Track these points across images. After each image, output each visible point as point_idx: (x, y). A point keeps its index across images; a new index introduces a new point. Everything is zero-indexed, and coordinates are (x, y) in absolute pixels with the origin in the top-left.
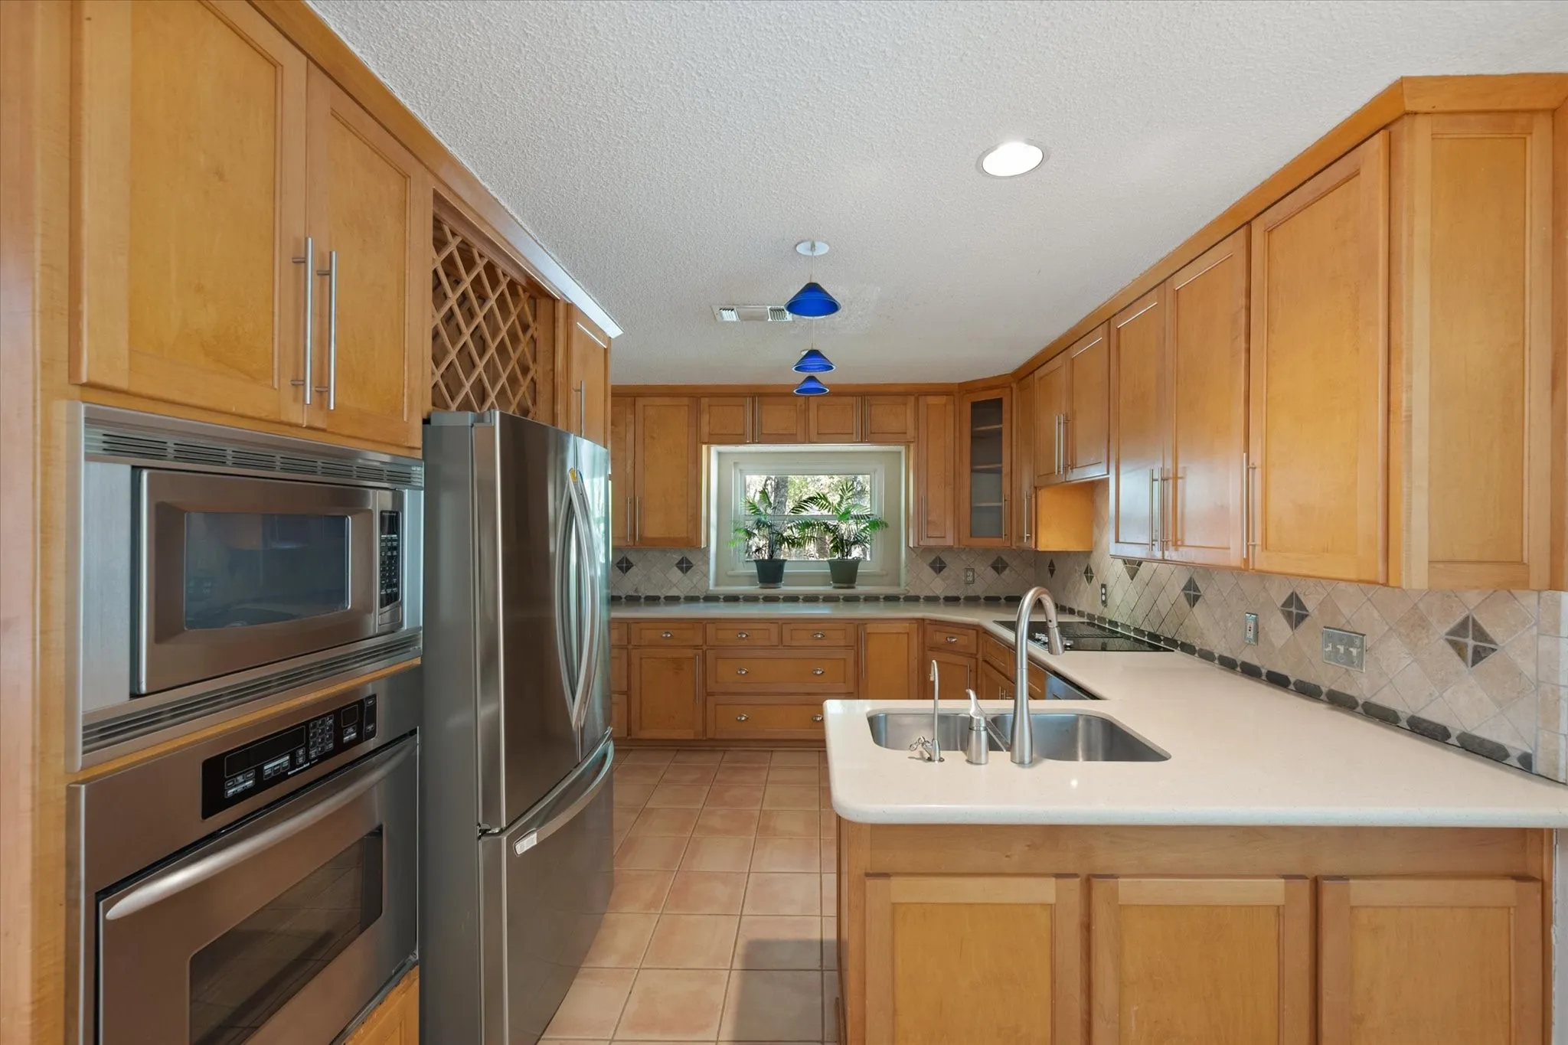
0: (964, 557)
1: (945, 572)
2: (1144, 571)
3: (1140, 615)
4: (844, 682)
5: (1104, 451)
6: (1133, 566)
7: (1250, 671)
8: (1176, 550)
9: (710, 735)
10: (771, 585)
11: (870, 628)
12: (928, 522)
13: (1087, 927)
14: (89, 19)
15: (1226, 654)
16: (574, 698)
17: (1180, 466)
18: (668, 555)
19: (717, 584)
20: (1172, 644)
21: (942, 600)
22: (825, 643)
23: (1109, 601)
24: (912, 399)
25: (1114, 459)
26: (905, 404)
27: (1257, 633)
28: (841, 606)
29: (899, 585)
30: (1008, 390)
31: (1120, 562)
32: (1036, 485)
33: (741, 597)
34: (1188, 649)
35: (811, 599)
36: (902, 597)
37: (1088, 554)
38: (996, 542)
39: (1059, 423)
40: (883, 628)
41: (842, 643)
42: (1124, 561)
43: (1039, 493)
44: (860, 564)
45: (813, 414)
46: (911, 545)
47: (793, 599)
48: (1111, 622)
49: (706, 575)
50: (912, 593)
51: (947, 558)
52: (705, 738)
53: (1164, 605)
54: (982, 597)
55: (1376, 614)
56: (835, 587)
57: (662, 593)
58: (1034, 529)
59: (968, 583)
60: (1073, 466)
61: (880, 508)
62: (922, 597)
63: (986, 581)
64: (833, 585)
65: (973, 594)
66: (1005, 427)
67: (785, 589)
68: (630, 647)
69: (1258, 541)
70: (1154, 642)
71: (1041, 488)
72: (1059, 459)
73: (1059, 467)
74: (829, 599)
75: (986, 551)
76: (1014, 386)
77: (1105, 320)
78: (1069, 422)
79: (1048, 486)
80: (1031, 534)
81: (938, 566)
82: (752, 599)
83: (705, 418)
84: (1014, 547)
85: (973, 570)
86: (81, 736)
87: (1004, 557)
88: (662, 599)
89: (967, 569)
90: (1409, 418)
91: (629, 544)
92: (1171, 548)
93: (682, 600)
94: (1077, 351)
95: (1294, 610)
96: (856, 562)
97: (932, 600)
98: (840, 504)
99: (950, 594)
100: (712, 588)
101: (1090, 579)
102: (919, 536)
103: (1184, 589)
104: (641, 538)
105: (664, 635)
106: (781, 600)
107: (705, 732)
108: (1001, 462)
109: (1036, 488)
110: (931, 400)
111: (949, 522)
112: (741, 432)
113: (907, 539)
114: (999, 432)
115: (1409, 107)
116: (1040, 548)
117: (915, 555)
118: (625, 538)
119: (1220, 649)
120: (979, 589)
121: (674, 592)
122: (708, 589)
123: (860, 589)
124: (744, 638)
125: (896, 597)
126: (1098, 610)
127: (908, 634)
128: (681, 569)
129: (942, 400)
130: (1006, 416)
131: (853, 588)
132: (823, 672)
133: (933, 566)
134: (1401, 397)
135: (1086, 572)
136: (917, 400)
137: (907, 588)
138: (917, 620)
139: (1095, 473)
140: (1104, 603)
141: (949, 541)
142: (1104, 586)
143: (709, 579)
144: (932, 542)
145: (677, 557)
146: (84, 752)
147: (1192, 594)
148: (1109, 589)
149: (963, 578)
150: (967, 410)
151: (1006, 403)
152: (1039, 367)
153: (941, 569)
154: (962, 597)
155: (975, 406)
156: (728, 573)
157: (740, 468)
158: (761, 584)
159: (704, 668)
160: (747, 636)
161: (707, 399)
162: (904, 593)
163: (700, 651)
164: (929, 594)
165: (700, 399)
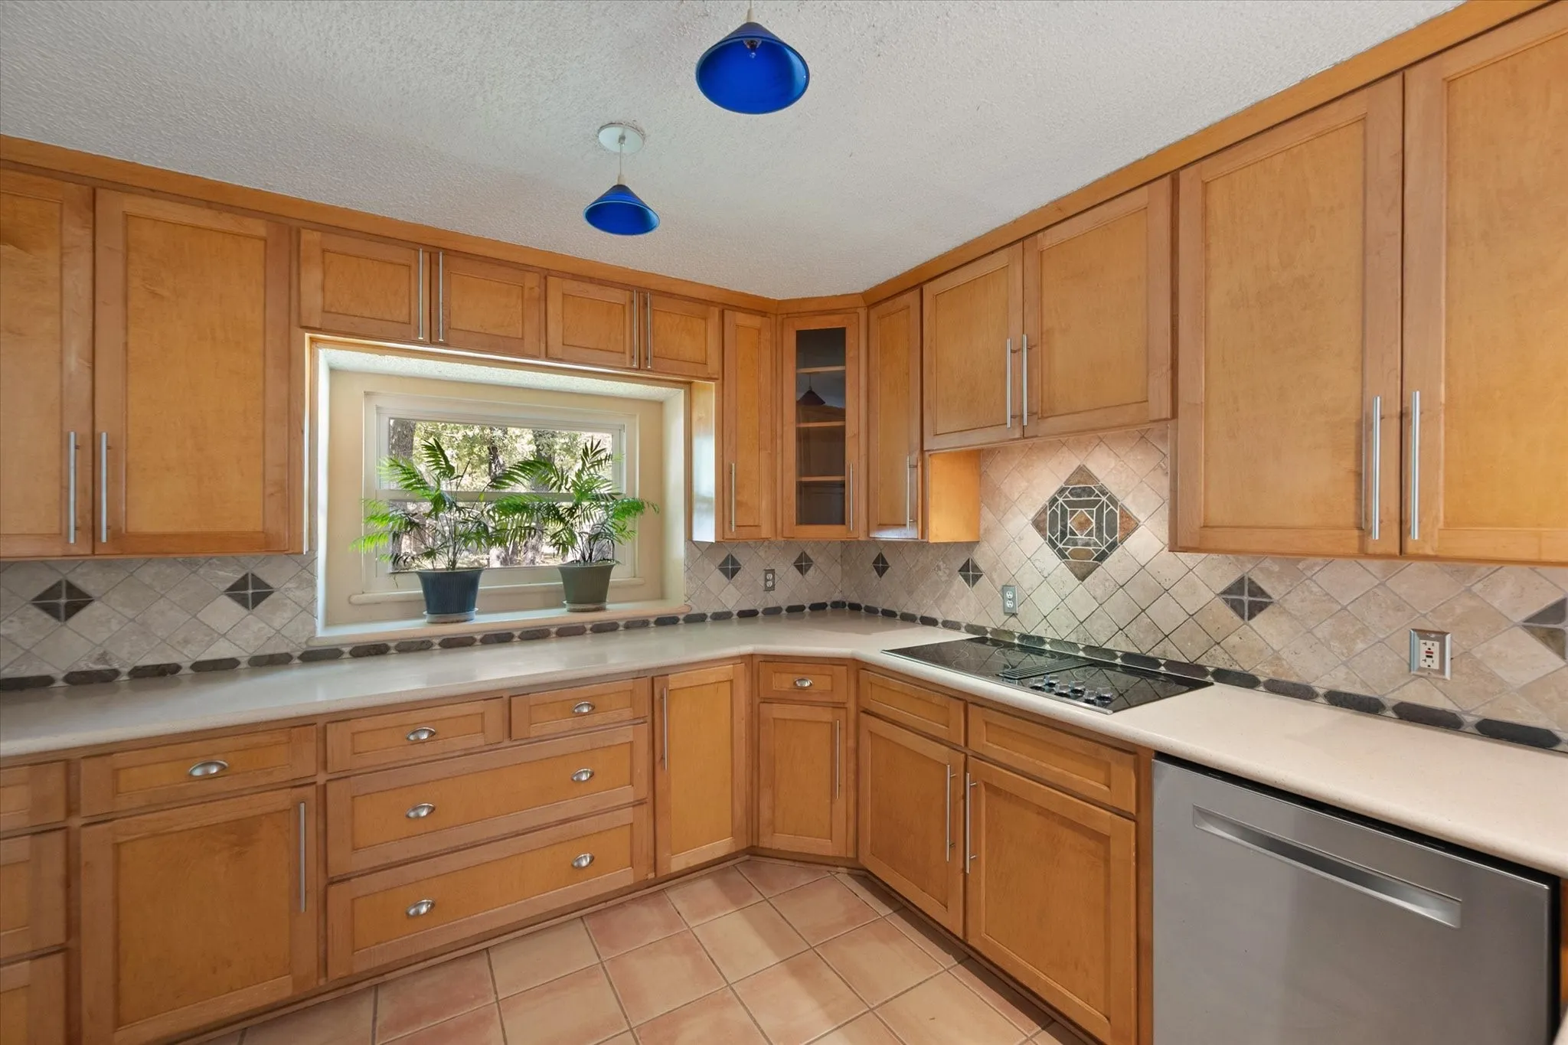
0: (763, 554)
1: (739, 576)
2: (1115, 566)
4: (631, 784)
9: (339, 970)
10: (455, 617)
11: (671, 682)
12: (738, 505)
15: (1351, 690)
18: (202, 571)
19: (329, 622)
21: (735, 617)
22: (595, 719)
23: (1025, 609)
24: (716, 311)
26: (705, 319)
28: (593, 644)
29: (662, 596)
30: (853, 318)
32: (926, 448)
33: (392, 645)
34: (1237, 679)
35: (535, 635)
36: (681, 617)
37: (972, 545)
38: (832, 532)
39: (1012, 351)
40: (696, 677)
41: (628, 716)
43: (929, 461)
45: (554, 307)
46: (706, 537)
47: (500, 638)
48: (1024, 636)
49: (308, 609)
50: (696, 611)
51: (742, 557)
54: (784, 608)
56: (571, 611)
57: (184, 657)
58: (921, 512)
59: (768, 589)
60: (1045, 414)
61: (631, 484)
62: (709, 615)
63: (788, 585)
64: (569, 606)
65: (774, 605)
66: (850, 368)
67: (481, 620)
68: (76, 822)
71: (931, 453)
72: (1013, 403)
73: (1013, 416)
74: (564, 634)
75: (788, 545)
76: (862, 312)
78: (1035, 347)
79: (938, 452)
80: (916, 520)
81: (730, 568)
83: (311, 278)
84: (862, 539)
85: (772, 571)
87: (808, 552)
88: (186, 670)
89: (767, 572)
91: (75, 550)
93: (244, 665)
96: (606, 566)
97: (722, 617)
98: (579, 474)
99: (745, 608)
100: (324, 634)
102: (724, 524)
103: (1225, 592)
104: (115, 535)
105: (198, 772)
106: (478, 643)
107: (324, 965)
109: (924, 453)
110: (741, 318)
111: (765, 505)
112: (404, 317)
113: (687, 531)
114: (841, 378)
116: (928, 539)
117: (699, 555)
118: (63, 535)
119: (1332, 681)
120: (781, 598)
121: (221, 650)
122: (311, 638)
123: (615, 609)
124: (423, 742)
125: (674, 618)
126: (990, 622)
128: (243, 601)
129: (755, 321)
130: (850, 353)
131: (602, 609)
132: (592, 775)
133: (723, 568)
136: (722, 316)
137: (689, 603)
138: (742, 657)
141: (766, 533)
143: (315, 617)
145: (232, 576)
147: (1249, 600)
148: (1021, 592)
149: (762, 583)
150: (791, 342)
151: (850, 340)
152: (931, 280)
153: (734, 572)
154: (760, 610)
155: (803, 337)
156: (354, 599)
157: (380, 405)
158: (434, 617)
159: (321, 827)
160: (431, 734)
161: (316, 236)
162: (686, 610)
163: (310, 791)
164: (719, 609)
165: (299, 232)
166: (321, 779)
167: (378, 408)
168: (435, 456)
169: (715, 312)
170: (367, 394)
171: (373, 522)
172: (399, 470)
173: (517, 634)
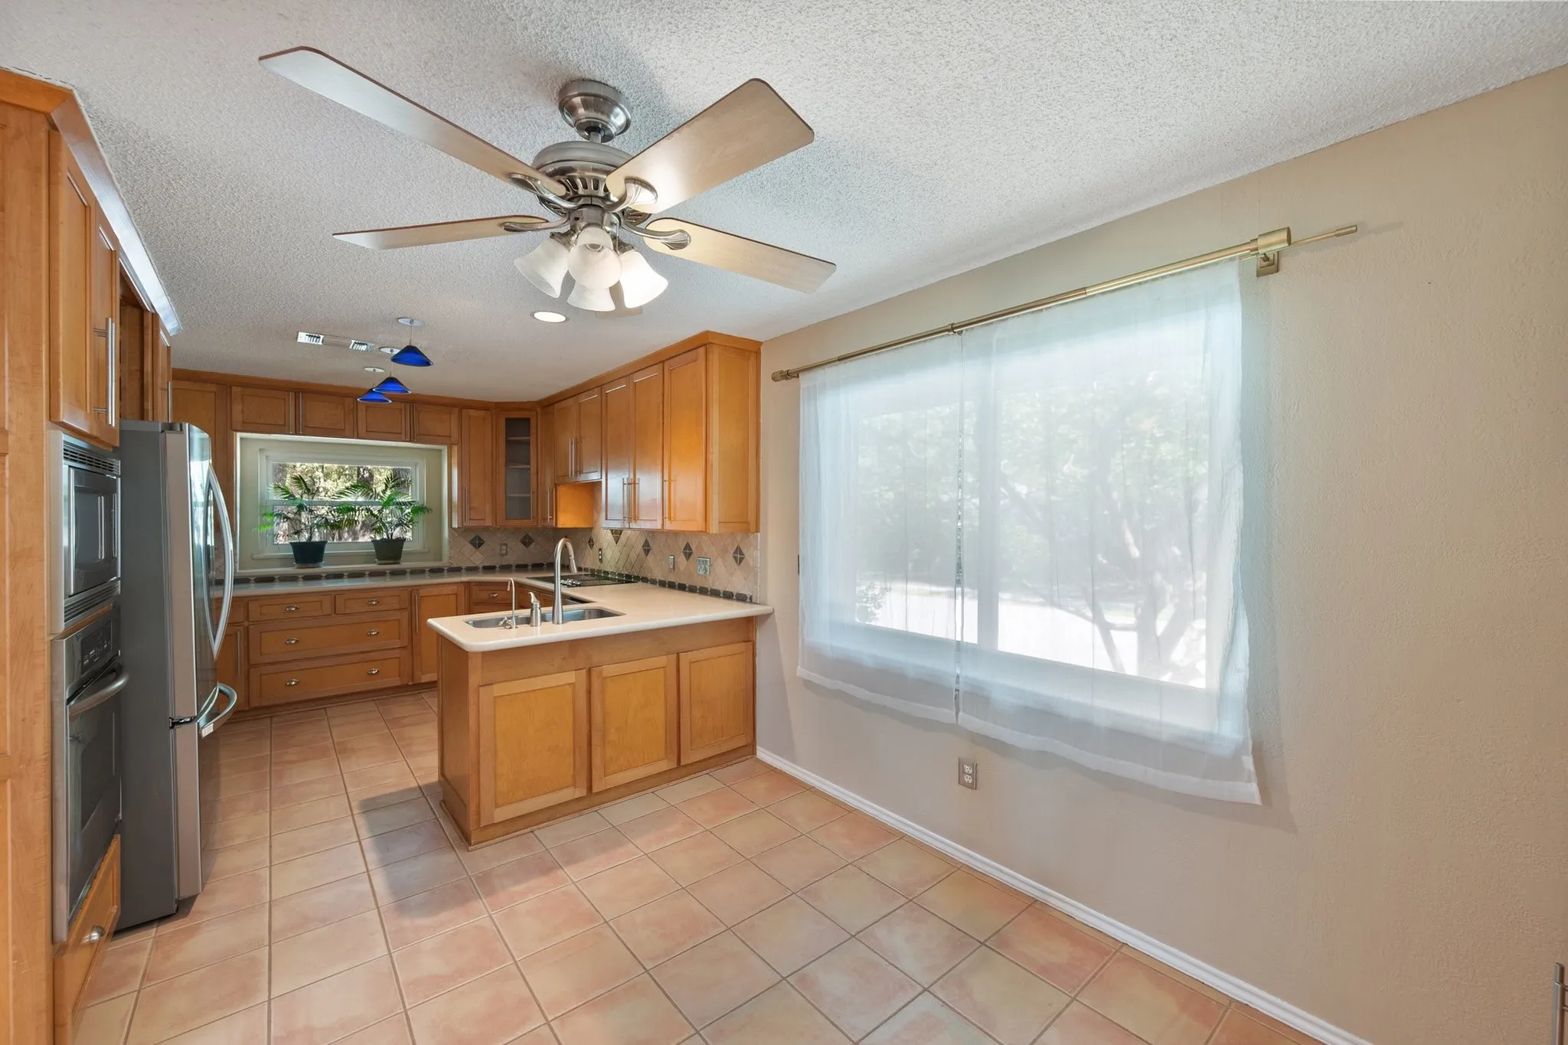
0: (499, 535)
1: (483, 547)
2: (623, 538)
3: (621, 563)
4: (399, 639)
5: (599, 462)
6: (617, 533)
7: (671, 586)
8: (635, 522)
9: (255, 703)
10: (310, 565)
11: (423, 592)
12: (471, 508)
13: (589, 692)
14: (62, 223)
15: (662, 579)
16: (215, 638)
17: (637, 477)
19: (242, 567)
20: (637, 579)
21: (481, 570)
22: (380, 608)
23: (604, 559)
25: (605, 468)
26: (450, 414)
27: (674, 567)
28: (389, 580)
29: (441, 559)
30: (534, 413)
31: (609, 531)
32: (556, 482)
33: (277, 577)
34: (645, 580)
35: (356, 575)
36: (445, 568)
37: (591, 529)
38: (525, 523)
39: (572, 444)
40: (435, 591)
41: (397, 607)
42: (612, 531)
43: (558, 488)
44: (405, 543)
45: (361, 414)
46: (455, 525)
47: (338, 576)
48: (605, 572)
50: (455, 565)
51: (484, 536)
52: (247, 708)
53: (633, 556)
54: (514, 565)
55: (714, 548)
56: (380, 564)
58: (555, 512)
59: (503, 555)
60: (581, 472)
61: (422, 496)
62: (463, 566)
63: (516, 553)
64: (378, 562)
65: (506, 564)
66: (532, 439)
67: (325, 568)
69: (667, 516)
70: (628, 579)
71: (559, 485)
72: (572, 467)
73: (572, 472)
74: (374, 574)
75: (517, 529)
76: (539, 410)
77: (598, 384)
78: (578, 443)
79: (564, 484)
80: (552, 516)
81: (477, 543)
82: (291, 579)
83: (237, 408)
84: (540, 526)
85: (506, 545)
86: (64, 615)
87: (531, 534)
89: (502, 545)
90: (712, 465)
92: (633, 521)
94: (584, 399)
95: (687, 551)
96: (401, 541)
97: (472, 570)
98: (384, 492)
99: (487, 564)
100: (239, 571)
101: (592, 546)
102: (462, 518)
103: (643, 546)
106: (323, 577)
107: (249, 702)
108: (529, 464)
109: (556, 484)
110: (472, 412)
111: (488, 508)
112: (282, 423)
113: (450, 522)
114: (528, 443)
115: (710, 341)
116: (559, 526)
117: (457, 535)
119: (659, 577)
120: (511, 559)
123: (405, 564)
124: (294, 611)
125: (440, 568)
126: (597, 566)
127: (456, 595)
129: (482, 413)
130: (533, 431)
131: (399, 563)
132: (378, 632)
133: (473, 543)
134: (710, 457)
135: (589, 542)
136: (460, 411)
137: (450, 561)
138: (462, 583)
139: (594, 477)
140: (601, 560)
141: (488, 523)
142: (600, 550)
143: (236, 563)
144: (474, 524)
146: (65, 621)
147: (647, 549)
148: (604, 551)
149: (498, 551)
150: (502, 423)
151: (533, 423)
152: (557, 402)
153: (480, 545)
154: (498, 566)
155: (509, 421)
156: (254, 557)
157: (267, 454)
158: (300, 565)
159: (246, 644)
160: (297, 608)
161: (239, 389)
162: (448, 565)
163: (242, 628)
164: (470, 565)
165: (231, 387)
166: (246, 624)
167: (266, 456)
168: (299, 483)
169: (456, 410)
170: (261, 450)
171: (264, 517)
172: (280, 490)
173: (346, 574)
